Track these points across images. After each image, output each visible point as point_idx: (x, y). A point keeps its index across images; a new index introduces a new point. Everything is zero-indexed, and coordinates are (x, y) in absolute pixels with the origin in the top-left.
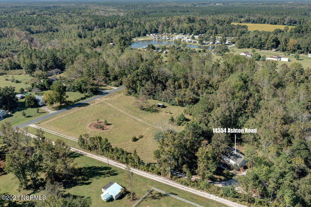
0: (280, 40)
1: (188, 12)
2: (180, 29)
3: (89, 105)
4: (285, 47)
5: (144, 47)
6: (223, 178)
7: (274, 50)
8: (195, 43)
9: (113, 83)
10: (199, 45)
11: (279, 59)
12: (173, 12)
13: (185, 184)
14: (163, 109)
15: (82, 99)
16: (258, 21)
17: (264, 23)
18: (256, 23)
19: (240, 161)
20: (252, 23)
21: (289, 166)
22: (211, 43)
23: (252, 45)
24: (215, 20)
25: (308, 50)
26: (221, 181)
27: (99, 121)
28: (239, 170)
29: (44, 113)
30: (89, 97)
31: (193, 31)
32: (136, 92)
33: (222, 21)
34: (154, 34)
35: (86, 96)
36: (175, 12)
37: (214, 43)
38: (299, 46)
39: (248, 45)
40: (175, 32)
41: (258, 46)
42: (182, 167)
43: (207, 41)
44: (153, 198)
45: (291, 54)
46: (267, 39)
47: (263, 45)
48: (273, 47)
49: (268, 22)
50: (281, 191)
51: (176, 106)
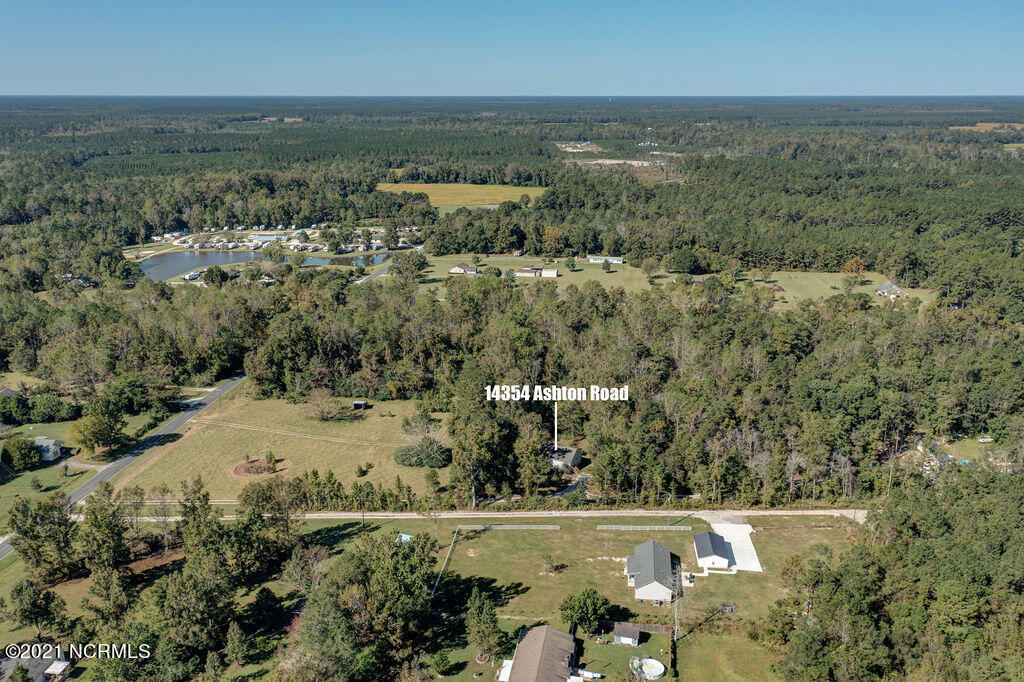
0: (526, 231)
1: (219, 150)
2: (252, 212)
3: (181, 436)
4: (539, 245)
5: (187, 277)
6: (554, 489)
7: (517, 253)
8: (317, 250)
9: (196, 378)
10: (332, 255)
11: (538, 274)
12: (167, 151)
13: (505, 510)
14: (368, 411)
15: (152, 426)
16: (439, 177)
17: (456, 180)
18: (436, 182)
19: (570, 457)
20: (426, 183)
21: (647, 436)
22: (360, 249)
23: (466, 245)
24: (332, 180)
25: (585, 249)
26: (553, 493)
27: (250, 460)
28: (572, 473)
29: (82, 473)
30: (162, 420)
31: (291, 218)
32: (283, 388)
33: (353, 184)
34: (176, 234)
35: (156, 419)
36: (173, 152)
37: (369, 247)
38: (567, 239)
39: (456, 246)
40: (238, 222)
41: (479, 246)
42: (484, 490)
43: (351, 243)
44: (468, 538)
45: (556, 260)
46: (498, 230)
47: (489, 245)
48: (512, 246)
49: (465, 179)
50: (648, 471)
51: (391, 401)
